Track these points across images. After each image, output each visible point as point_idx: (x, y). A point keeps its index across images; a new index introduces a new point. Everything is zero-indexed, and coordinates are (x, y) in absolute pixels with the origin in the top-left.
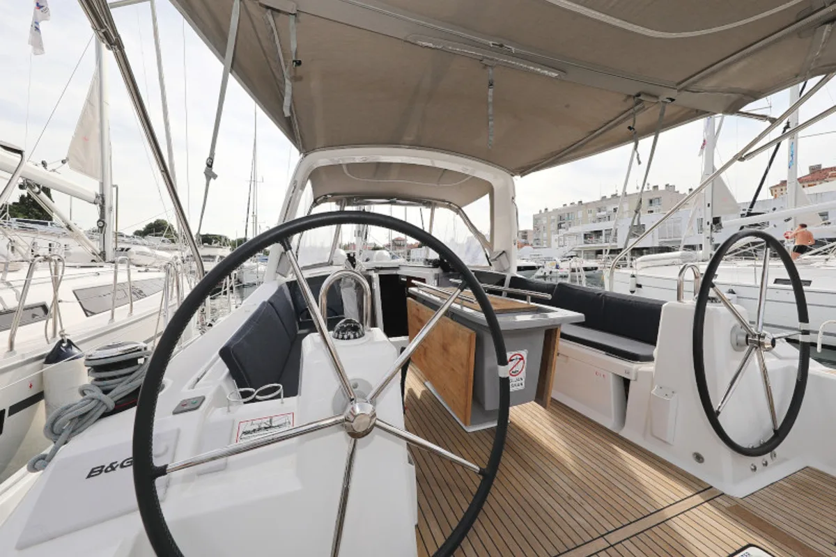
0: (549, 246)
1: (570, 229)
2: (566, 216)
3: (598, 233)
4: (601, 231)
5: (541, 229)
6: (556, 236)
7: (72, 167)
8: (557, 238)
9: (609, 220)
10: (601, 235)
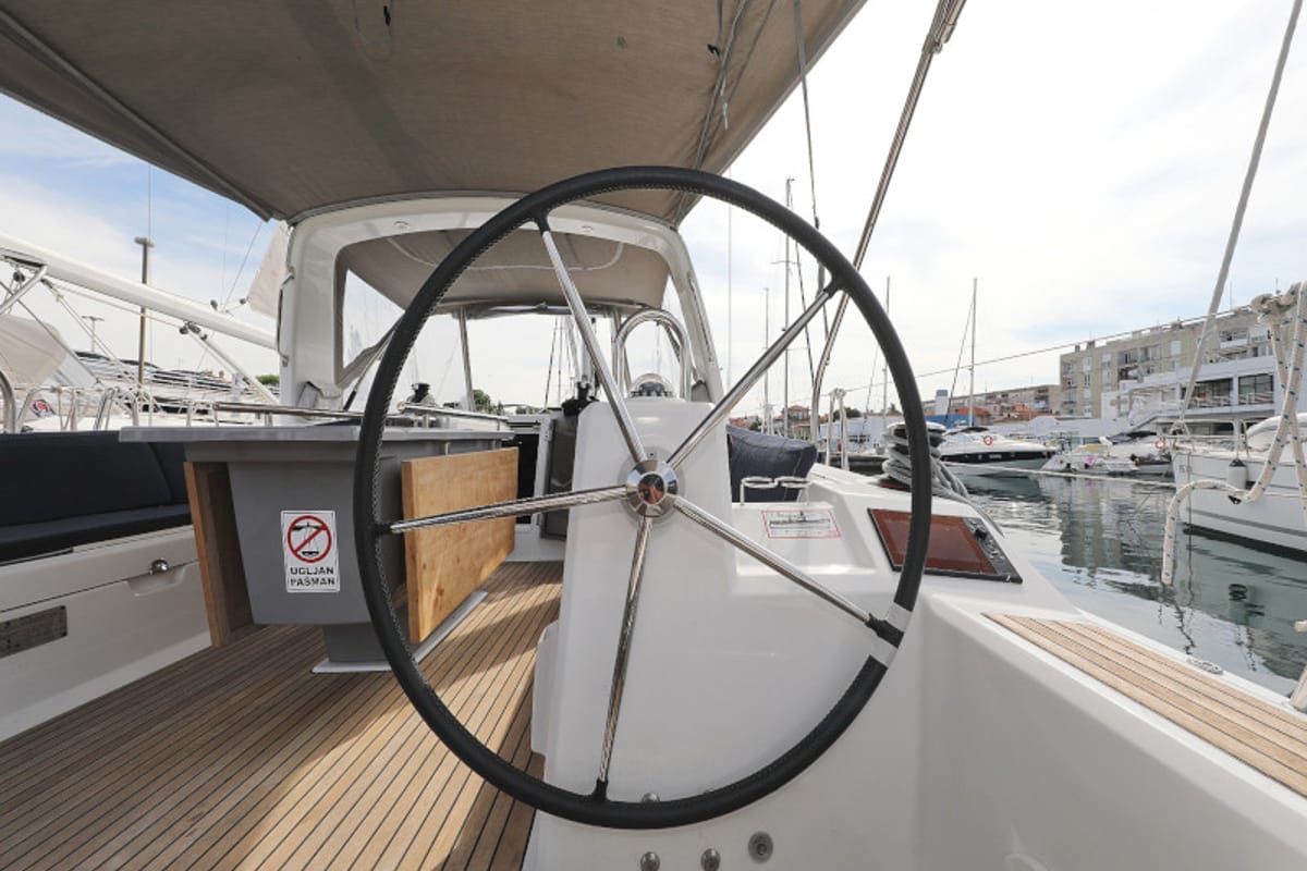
0: (1097, 415)
1: (1145, 379)
2: (1140, 353)
3: (1221, 386)
4: (1229, 380)
5: (1079, 381)
6: (1113, 395)
7: (255, 307)
8: (1115, 398)
9: (1256, 355)
10: (1230, 389)
